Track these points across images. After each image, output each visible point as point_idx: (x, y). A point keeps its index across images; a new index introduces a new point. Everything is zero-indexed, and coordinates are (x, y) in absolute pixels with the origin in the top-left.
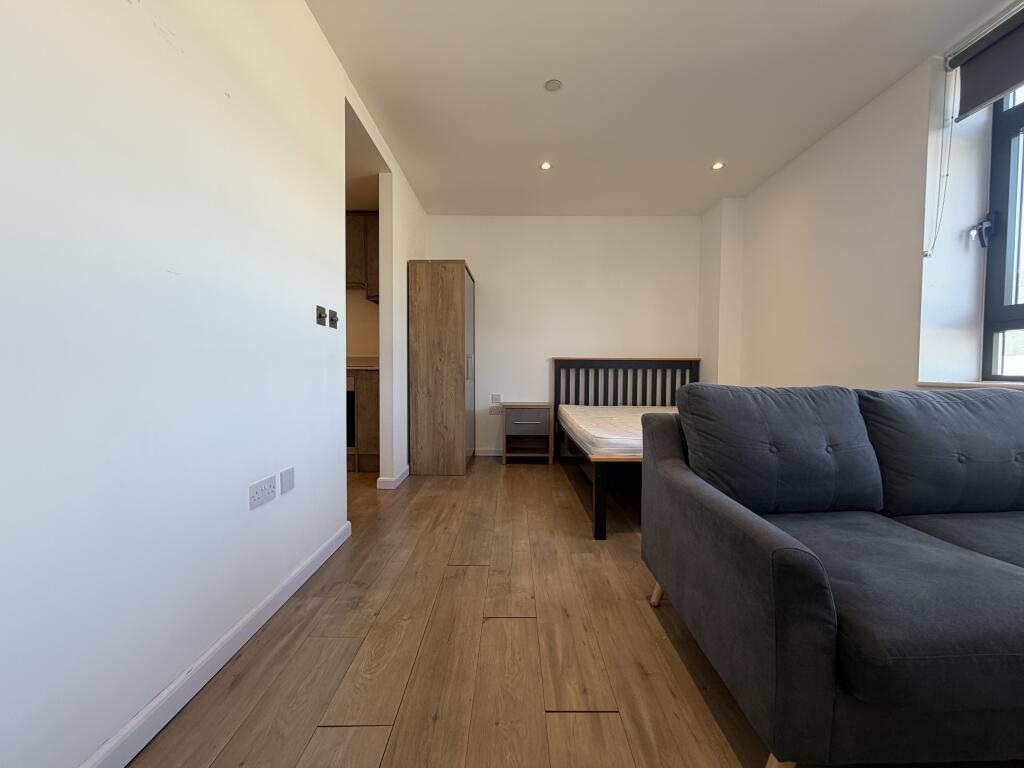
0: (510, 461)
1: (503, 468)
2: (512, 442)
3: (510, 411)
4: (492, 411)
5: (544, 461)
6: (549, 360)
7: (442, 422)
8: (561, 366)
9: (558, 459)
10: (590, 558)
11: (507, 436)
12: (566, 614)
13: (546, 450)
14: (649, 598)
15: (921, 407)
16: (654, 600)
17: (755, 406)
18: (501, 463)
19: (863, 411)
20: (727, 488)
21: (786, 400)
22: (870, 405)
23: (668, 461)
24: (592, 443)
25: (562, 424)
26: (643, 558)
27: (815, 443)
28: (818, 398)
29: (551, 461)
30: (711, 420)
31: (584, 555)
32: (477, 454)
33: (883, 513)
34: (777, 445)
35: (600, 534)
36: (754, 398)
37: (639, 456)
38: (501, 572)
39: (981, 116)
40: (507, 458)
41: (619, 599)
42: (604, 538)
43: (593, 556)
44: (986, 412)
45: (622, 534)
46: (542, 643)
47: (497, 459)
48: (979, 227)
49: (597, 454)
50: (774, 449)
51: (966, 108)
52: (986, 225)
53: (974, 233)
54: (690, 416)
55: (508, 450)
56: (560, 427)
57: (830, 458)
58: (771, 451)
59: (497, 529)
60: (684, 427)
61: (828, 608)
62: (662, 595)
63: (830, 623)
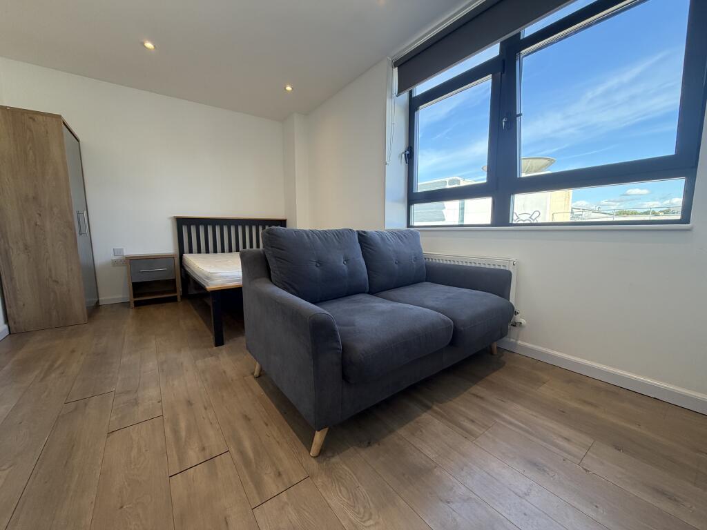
0: (137, 304)
1: (132, 312)
2: (139, 288)
3: (134, 262)
4: (115, 263)
5: (174, 300)
6: (171, 218)
7: (51, 277)
8: (182, 223)
9: (186, 296)
10: (210, 361)
11: (134, 284)
12: (189, 403)
13: (175, 291)
14: (253, 374)
15: (382, 239)
16: (256, 373)
17: (307, 240)
18: (129, 307)
19: (360, 242)
20: (293, 291)
21: (324, 237)
22: (363, 238)
23: (258, 280)
24: (208, 278)
25: (187, 269)
26: (248, 348)
27: (338, 260)
28: (340, 235)
29: (179, 299)
30: (282, 250)
31: (206, 359)
32: (101, 304)
33: (369, 293)
34: (320, 263)
35: (219, 342)
36: (308, 235)
37: (240, 283)
38: (128, 392)
39: (405, 95)
40: (135, 302)
41: (232, 380)
42: (223, 344)
43: (213, 358)
44: (405, 240)
45: (235, 339)
46: (168, 430)
47: (125, 304)
48: (405, 153)
49: (211, 286)
50: (318, 265)
51: (400, 91)
52: (408, 152)
53: (403, 155)
54: (270, 248)
55: (135, 296)
56: (185, 271)
57: (345, 267)
58: (317, 266)
59: (124, 360)
60: (267, 256)
61: (338, 341)
62: (261, 369)
63: (338, 349)
